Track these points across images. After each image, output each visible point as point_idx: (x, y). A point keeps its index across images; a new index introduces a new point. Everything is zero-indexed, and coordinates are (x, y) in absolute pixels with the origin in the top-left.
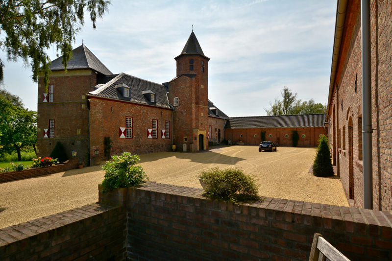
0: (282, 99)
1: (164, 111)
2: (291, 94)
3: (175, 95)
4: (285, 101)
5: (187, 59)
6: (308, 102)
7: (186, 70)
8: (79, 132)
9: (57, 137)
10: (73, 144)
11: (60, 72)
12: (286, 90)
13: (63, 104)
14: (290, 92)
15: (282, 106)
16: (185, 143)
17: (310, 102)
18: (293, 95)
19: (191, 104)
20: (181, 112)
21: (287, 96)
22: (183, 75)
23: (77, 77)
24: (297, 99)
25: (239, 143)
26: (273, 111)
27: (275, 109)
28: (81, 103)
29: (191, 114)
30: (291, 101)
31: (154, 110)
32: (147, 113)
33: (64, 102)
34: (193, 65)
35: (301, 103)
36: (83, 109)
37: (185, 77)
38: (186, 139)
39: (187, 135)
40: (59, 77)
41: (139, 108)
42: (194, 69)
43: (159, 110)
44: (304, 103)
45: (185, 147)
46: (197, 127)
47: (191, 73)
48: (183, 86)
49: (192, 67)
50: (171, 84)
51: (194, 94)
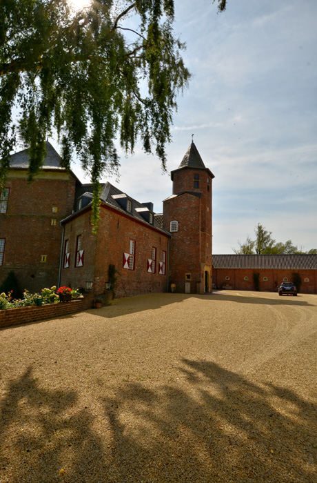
1: (162, 237)
2: (265, 232)
3: (173, 218)
4: (259, 240)
5: (191, 173)
7: (190, 187)
8: (44, 258)
9: (8, 264)
10: (33, 276)
11: (22, 172)
12: (260, 228)
13: (22, 217)
14: (265, 230)
15: (255, 246)
16: (188, 281)
17: (288, 243)
18: (268, 234)
19: (197, 230)
20: (183, 241)
22: (186, 192)
23: (47, 181)
24: (271, 239)
25: (226, 288)
26: (244, 250)
27: (245, 248)
28: (51, 218)
29: (198, 243)
30: (265, 240)
31: (154, 233)
32: (148, 237)
33: (24, 214)
34: (198, 182)
35: (275, 245)
36: (53, 226)
37: (188, 195)
38: (189, 276)
39: (191, 271)
40: (19, 179)
41: (141, 228)
42: (200, 186)
43: (158, 235)
44: (279, 245)
45: (188, 287)
46: (203, 261)
47: (196, 191)
48: (186, 207)
49: (197, 184)
50: (166, 203)
51: (200, 218)
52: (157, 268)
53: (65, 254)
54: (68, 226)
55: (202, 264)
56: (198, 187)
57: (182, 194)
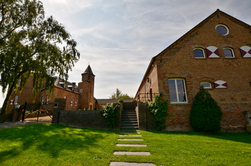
0: (116, 93)
1: (77, 94)
3: (81, 88)
4: (117, 93)
5: (87, 75)
6: (125, 95)
7: (87, 79)
12: (117, 89)
15: (116, 96)
17: (126, 94)
18: (120, 91)
19: (88, 92)
20: (84, 96)
21: (118, 91)
24: (121, 93)
26: (112, 97)
27: (113, 96)
29: (88, 96)
30: (119, 93)
31: (74, 94)
32: (71, 95)
33: (27, 87)
35: (123, 95)
37: (86, 82)
38: (85, 106)
41: (69, 93)
44: (124, 95)
46: (90, 102)
47: (89, 80)
48: (85, 85)
49: (89, 78)
50: (79, 84)
51: (89, 89)
52: (74, 104)
53: (42, 101)
54: (43, 92)
55: (89, 103)
56: (89, 79)
57: (84, 81)
